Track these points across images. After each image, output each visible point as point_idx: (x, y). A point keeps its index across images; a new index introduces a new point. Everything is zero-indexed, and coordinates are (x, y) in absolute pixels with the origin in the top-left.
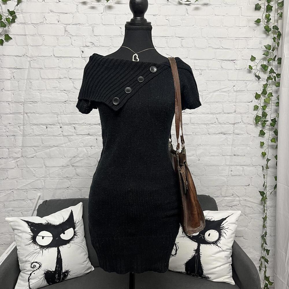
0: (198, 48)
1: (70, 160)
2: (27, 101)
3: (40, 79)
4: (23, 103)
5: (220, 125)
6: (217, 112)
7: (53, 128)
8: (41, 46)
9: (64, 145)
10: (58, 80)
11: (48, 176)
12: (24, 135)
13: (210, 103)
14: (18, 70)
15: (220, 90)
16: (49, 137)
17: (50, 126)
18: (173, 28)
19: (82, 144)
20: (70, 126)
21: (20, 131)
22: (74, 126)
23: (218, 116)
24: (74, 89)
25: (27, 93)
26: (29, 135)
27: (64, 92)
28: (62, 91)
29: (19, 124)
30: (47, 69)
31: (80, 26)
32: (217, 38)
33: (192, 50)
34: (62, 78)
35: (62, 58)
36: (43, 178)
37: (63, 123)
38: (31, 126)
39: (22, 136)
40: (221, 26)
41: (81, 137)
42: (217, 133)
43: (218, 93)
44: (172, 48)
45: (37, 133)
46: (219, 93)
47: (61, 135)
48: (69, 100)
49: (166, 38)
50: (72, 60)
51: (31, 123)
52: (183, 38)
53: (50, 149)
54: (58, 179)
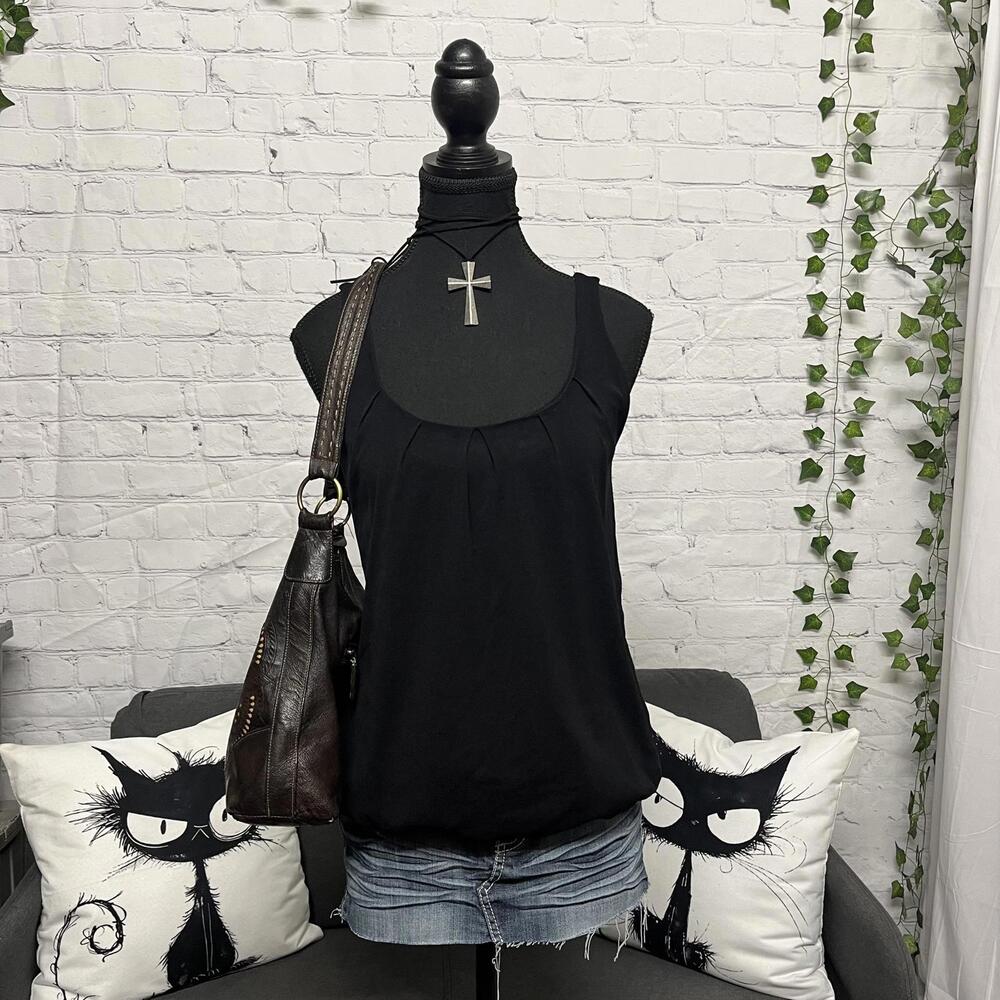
0: (691, 143)
1: (229, 546)
2: (73, 331)
3: (119, 251)
4: (59, 338)
5: (765, 422)
6: (755, 376)
7: (167, 430)
8: (119, 129)
9: (207, 493)
10: (185, 257)
11: (149, 602)
12: (63, 457)
13: (731, 343)
14: (37, 219)
15: (770, 295)
16: (153, 462)
17: (158, 424)
18: (599, 67)
19: (274, 488)
20: (227, 424)
21: (48, 441)
22: (245, 423)
23: (758, 387)
24: (241, 289)
25: (70, 302)
26: (81, 455)
27: (206, 301)
28: (201, 295)
29: (43, 414)
30: (144, 215)
31: (263, 59)
32: (758, 105)
33: (668, 150)
34: (199, 247)
35: (197, 175)
36: (133, 611)
37: (205, 414)
38: (87, 423)
39: (57, 458)
40: (774, 64)
41: (267, 462)
42: (755, 448)
43: (760, 307)
44: (596, 144)
45: (110, 449)
46: (765, 307)
47: (198, 455)
48: (226, 330)
49: (575, 104)
50: (235, 182)
51: (88, 411)
52: (638, 106)
53: (159, 506)
54: (185, 615)
